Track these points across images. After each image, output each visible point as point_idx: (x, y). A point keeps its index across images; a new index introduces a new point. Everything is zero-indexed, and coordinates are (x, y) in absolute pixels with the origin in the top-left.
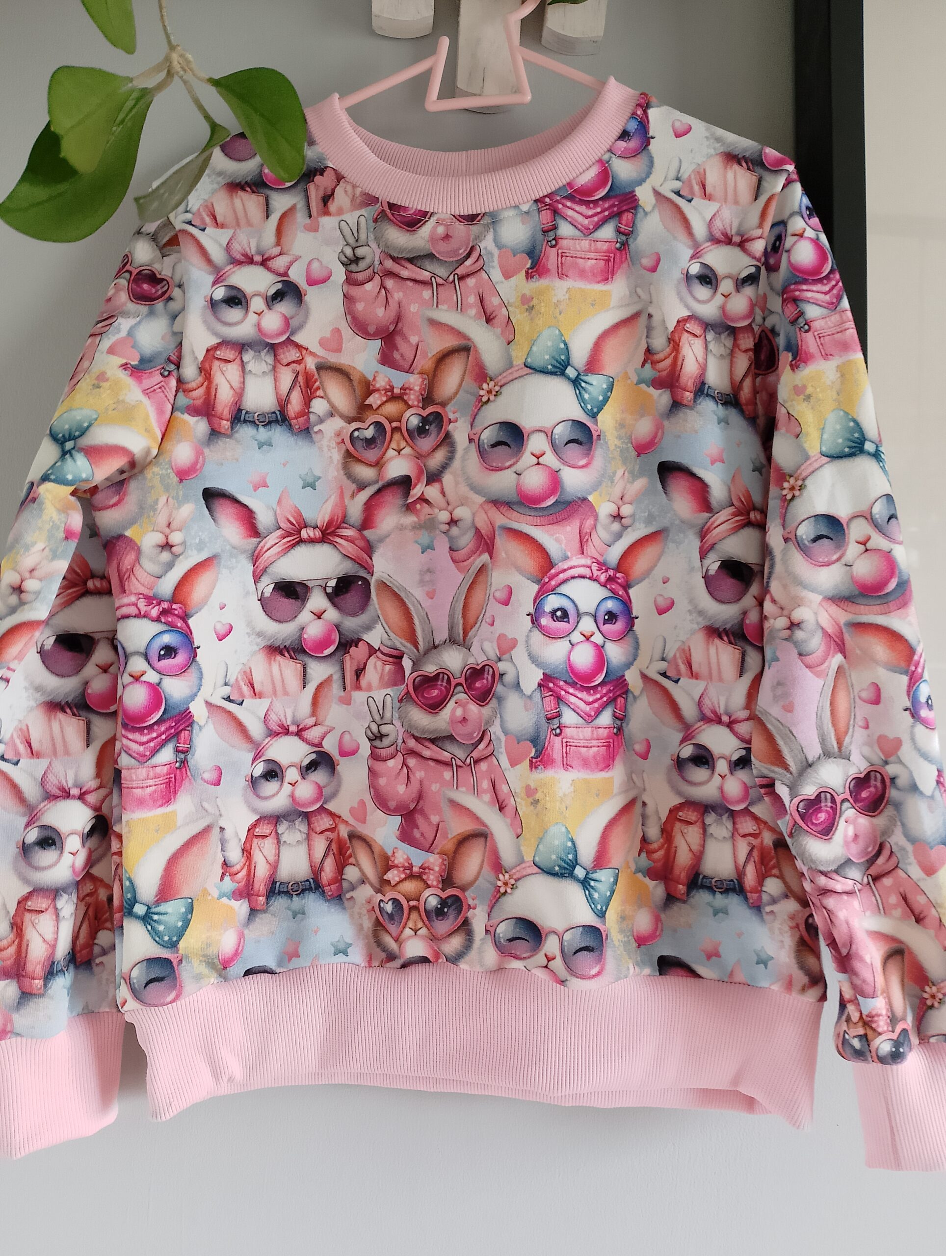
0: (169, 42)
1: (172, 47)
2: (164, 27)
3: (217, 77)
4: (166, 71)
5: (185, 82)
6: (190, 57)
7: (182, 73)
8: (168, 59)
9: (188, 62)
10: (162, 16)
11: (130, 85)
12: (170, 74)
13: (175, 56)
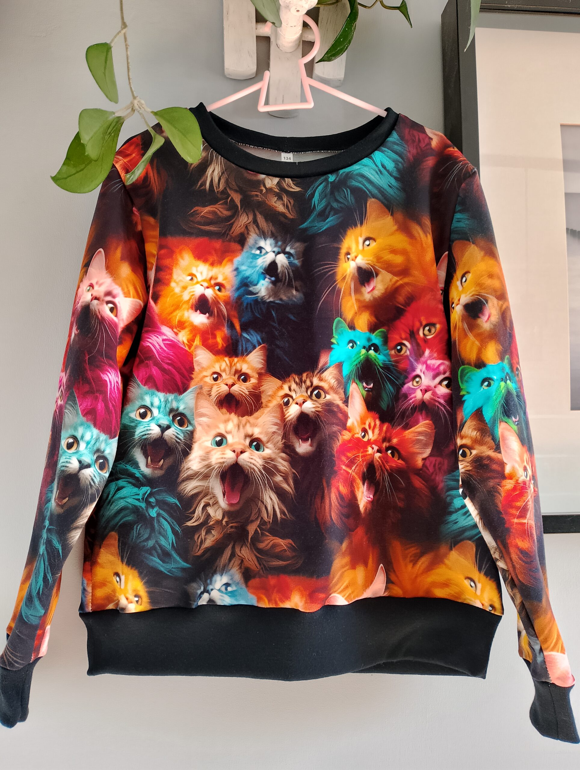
0: (133, 95)
1: (134, 98)
2: (131, 88)
3: (155, 111)
4: (131, 109)
5: (140, 114)
6: (143, 102)
7: (139, 109)
8: (132, 103)
9: (142, 104)
10: (130, 83)
11: (114, 115)
12: (133, 110)
13: (136, 102)
